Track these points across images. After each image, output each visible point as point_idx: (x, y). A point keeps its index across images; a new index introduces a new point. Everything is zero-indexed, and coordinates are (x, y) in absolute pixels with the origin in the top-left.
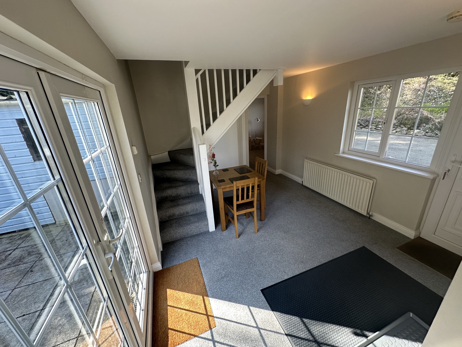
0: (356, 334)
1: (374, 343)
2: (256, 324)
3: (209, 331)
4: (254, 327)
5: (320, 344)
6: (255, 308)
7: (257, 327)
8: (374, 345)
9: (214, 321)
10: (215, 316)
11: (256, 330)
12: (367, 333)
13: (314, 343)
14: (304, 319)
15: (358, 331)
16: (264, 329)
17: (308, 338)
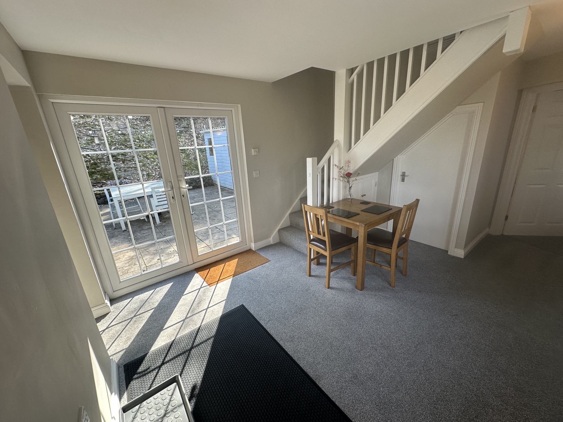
0: (194, 388)
1: (183, 405)
2: (210, 307)
3: (208, 285)
4: (208, 306)
5: (190, 351)
6: (224, 304)
7: (208, 308)
8: (181, 405)
9: (214, 285)
10: (218, 284)
11: (206, 308)
12: (194, 401)
13: (191, 346)
14: (213, 338)
15: (197, 391)
16: (206, 312)
17: (196, 342)
